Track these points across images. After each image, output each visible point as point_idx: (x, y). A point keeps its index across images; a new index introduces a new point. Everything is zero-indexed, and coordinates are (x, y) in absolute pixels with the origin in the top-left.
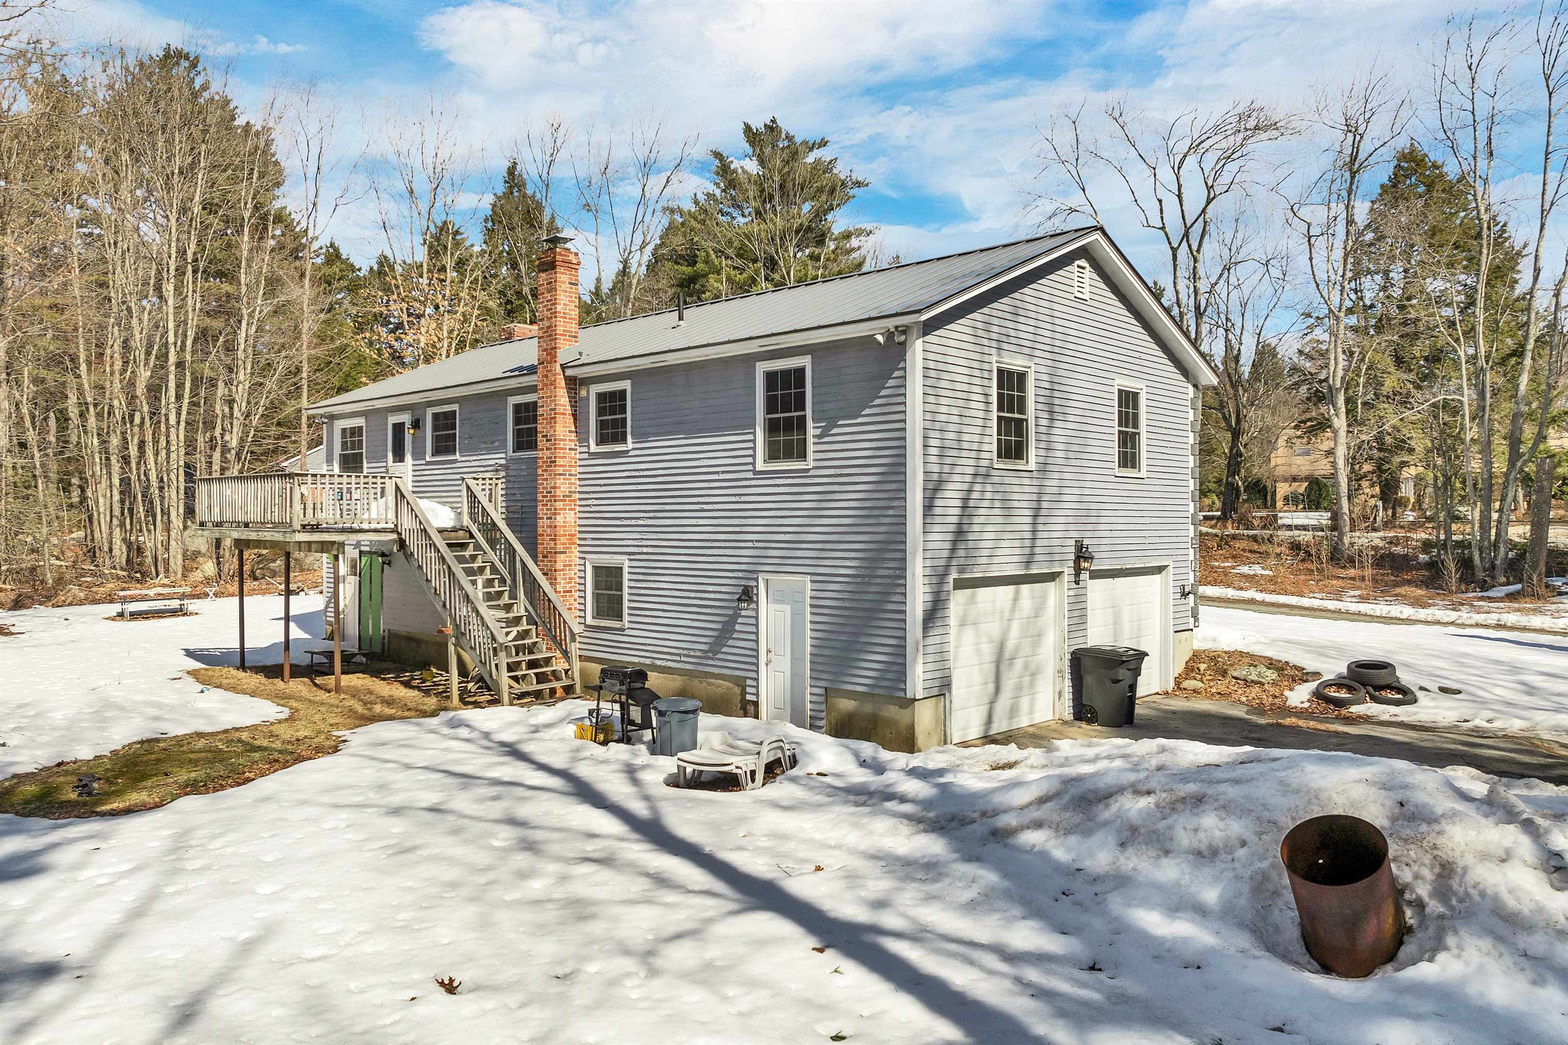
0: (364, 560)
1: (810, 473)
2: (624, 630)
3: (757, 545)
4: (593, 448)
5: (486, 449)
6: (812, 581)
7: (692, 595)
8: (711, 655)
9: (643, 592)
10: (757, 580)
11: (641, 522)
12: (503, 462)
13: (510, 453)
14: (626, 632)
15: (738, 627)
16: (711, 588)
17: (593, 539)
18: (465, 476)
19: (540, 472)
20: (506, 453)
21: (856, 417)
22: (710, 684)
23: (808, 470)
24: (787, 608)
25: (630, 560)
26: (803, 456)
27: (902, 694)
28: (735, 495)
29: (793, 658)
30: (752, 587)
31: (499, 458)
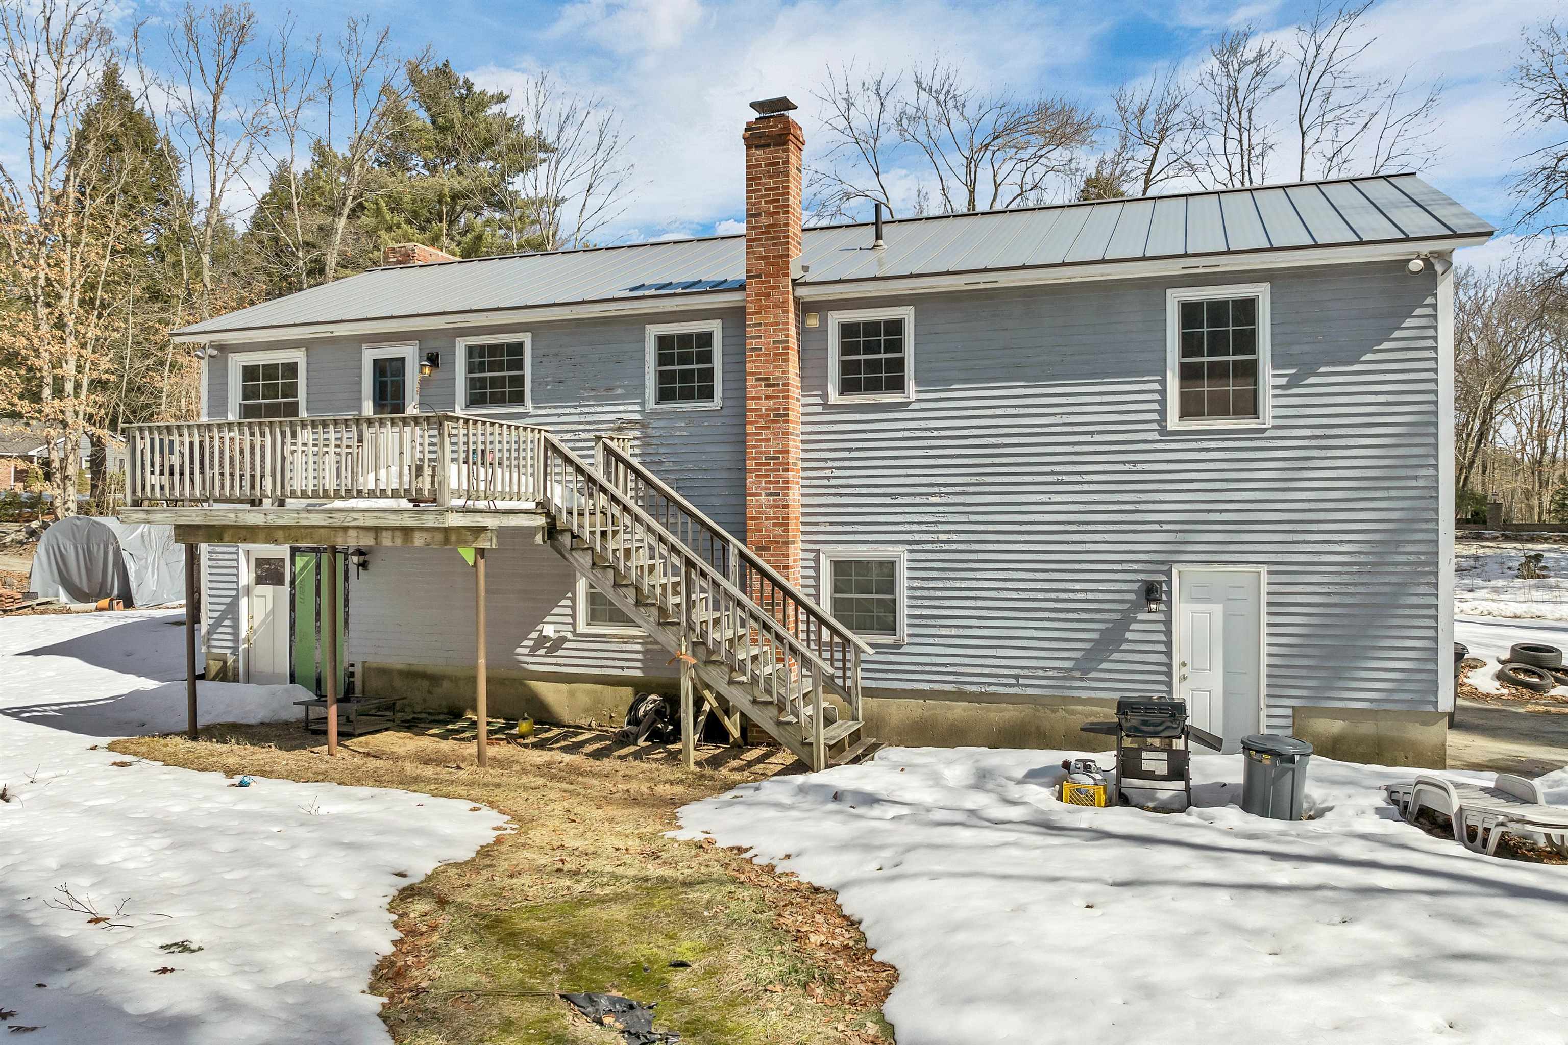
0: (300, 562)
1: (1266, 435)
2: (900, 647)
3: (1165, 527)
4: (834, 397)
5: (595, 398)
6: (1269, 572)
7: (1040, 595)
8: (1078, 674)
9: (938, 594)
10: (1169, 573)
11: (933, 500)
12: (637, 417)
13: (651, 404)
14: (905, 649)
15: (1129, 636)
16: (1077, 586)
17: (831, 524)
18: (603, 434)
19: (750, 429)
20: (643, 404)
21: (1351, 363)
22: (1073, 713)
23: (1265, 430)
24: (1217, 609)
25: (911, 551)
26: (1254, 412)
27: (1430, 708)
28: (1124, 463)
29: (1227, 673)
30: (1160, 583)
31: (630, 411)
